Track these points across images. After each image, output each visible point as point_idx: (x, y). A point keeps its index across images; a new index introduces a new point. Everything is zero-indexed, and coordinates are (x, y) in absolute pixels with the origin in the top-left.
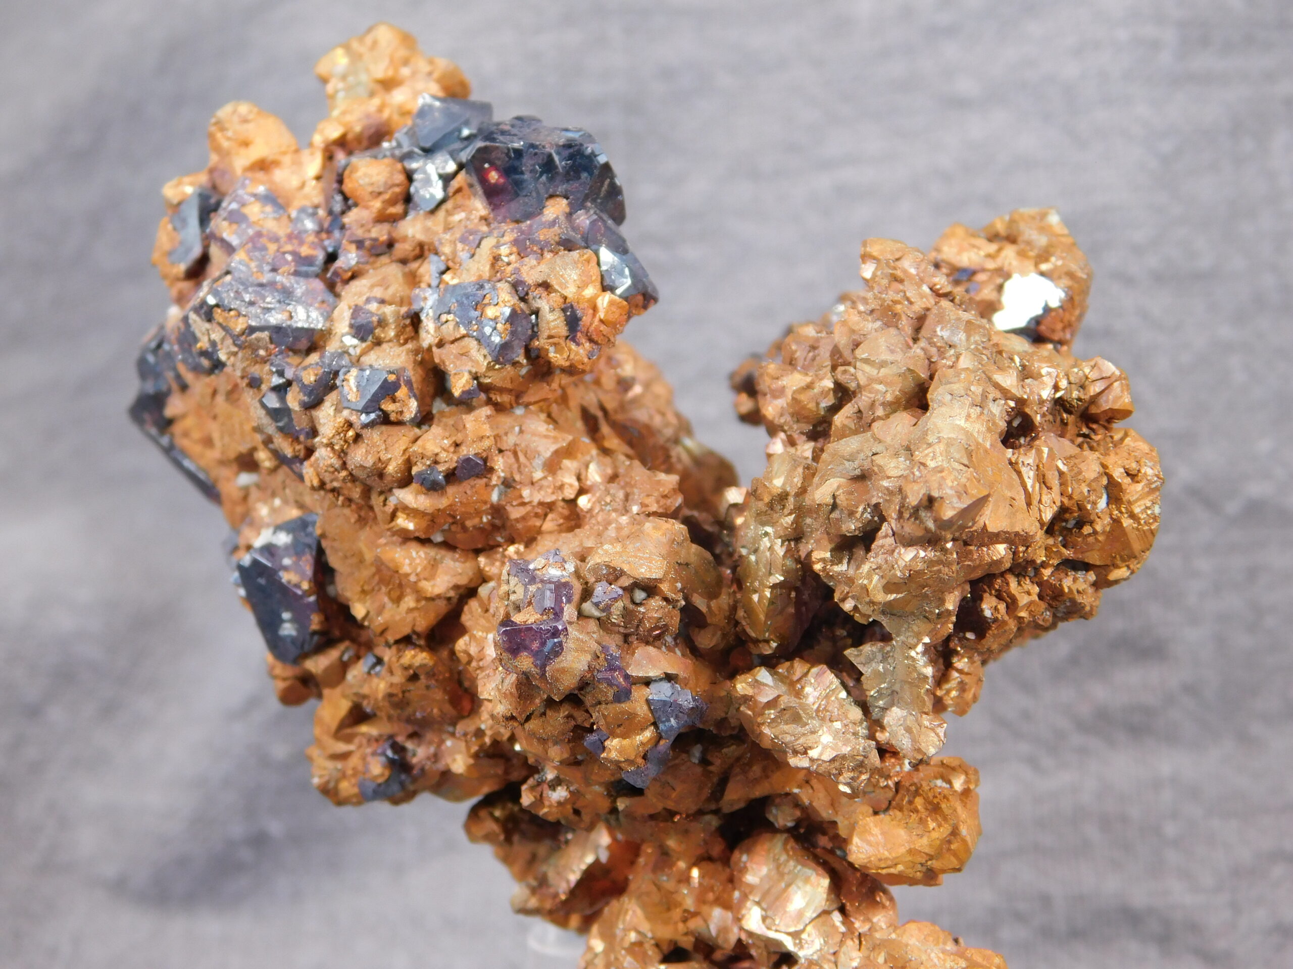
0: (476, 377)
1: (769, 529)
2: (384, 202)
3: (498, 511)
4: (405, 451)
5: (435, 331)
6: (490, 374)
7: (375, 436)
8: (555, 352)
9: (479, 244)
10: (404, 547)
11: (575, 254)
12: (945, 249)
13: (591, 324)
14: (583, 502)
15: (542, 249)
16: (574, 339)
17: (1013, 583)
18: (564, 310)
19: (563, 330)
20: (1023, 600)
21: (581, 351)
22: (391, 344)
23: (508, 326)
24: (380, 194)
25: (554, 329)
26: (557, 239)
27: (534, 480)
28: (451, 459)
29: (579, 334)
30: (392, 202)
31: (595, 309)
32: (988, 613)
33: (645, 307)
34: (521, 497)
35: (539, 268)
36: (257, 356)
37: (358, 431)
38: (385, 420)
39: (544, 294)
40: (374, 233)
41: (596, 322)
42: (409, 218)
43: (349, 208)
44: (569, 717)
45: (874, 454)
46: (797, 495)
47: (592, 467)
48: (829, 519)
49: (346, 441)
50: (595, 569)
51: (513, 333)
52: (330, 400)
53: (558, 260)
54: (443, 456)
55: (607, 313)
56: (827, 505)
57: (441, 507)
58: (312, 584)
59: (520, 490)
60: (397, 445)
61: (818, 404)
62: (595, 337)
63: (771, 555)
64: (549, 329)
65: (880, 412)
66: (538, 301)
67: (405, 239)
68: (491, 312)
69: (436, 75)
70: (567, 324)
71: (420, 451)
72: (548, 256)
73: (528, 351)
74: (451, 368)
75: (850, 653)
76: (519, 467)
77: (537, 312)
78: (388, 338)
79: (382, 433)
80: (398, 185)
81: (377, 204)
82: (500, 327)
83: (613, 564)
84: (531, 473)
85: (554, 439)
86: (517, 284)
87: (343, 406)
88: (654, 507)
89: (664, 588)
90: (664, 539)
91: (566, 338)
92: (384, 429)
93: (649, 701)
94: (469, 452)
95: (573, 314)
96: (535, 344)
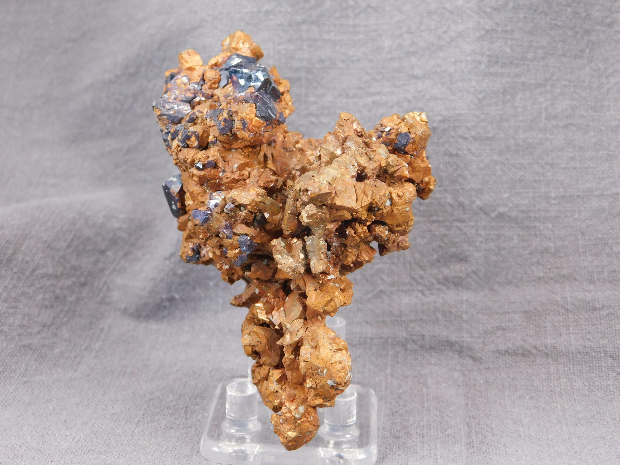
0: (216, 137)
2: (211, 83)
3: (221, 179)
4: (193, 156)
5: (209, 122)
6: (220, 137)
7: (185, 150)
8: (239, 133)
9: (227, 98)
11: (248, 104)
12: (384, 121)
15: (239, 101)
16: (244, 130)
17: (357, 225)
18: (241, 121)
19: (241, 127)
20: (360, 230)
21: (246, 134)
22: (199, 125)
24: (211, 80)
25: (238, 126)
26: (243, 99)
27: (233, 171)
28: (205, 161)
29: (246, 129)
30: (215, 83)
31: (252, 121)
32: (347, 232)
33: (279, 125)
34: (227, 176)
35: (237, 107)
36: (163, 123)
37: (181, 148)
38: (188, 146)
39: (236, 115)
40: (208, 92)
41: (251, 126)
42: (218, 89)
43: (204, 84)
44: (218, 241)
45: (313, 176)
46: (295, 186)
49: (178, 151)
50: (229, 198)
51: (225, 126)
53: (242, 106)
54: (202, 159)
55: (255, 124)
57: (202, 175)
58: (179, 195)
59: (227, 173)
60: (191, 154)
62: (251, 130)
64: (236, 126)
65: (323, 165)
66: (235, 117)
67: (215, 95)
68: (221, 118)
71: (197, 157)
72: (240, 104)
73: (231, 132)
74: (211, 134)
75: (306, 237)
76: (228, 167)
78: (198, 123)
80: (217, 79)
81: (209, 84)
82: (222, 123)
83: (234, 198)
84: (232, 169)
85: (242, 160)
86: (230, 111)
87: (178, 140)
88: (262, 185)
89: (249, 207)
90: (255, 193)
91: (242, 129)
92: (188, 149)
93: (238, 241)
94: (210, 159)
95: (244, 122)
96: (233, 130)
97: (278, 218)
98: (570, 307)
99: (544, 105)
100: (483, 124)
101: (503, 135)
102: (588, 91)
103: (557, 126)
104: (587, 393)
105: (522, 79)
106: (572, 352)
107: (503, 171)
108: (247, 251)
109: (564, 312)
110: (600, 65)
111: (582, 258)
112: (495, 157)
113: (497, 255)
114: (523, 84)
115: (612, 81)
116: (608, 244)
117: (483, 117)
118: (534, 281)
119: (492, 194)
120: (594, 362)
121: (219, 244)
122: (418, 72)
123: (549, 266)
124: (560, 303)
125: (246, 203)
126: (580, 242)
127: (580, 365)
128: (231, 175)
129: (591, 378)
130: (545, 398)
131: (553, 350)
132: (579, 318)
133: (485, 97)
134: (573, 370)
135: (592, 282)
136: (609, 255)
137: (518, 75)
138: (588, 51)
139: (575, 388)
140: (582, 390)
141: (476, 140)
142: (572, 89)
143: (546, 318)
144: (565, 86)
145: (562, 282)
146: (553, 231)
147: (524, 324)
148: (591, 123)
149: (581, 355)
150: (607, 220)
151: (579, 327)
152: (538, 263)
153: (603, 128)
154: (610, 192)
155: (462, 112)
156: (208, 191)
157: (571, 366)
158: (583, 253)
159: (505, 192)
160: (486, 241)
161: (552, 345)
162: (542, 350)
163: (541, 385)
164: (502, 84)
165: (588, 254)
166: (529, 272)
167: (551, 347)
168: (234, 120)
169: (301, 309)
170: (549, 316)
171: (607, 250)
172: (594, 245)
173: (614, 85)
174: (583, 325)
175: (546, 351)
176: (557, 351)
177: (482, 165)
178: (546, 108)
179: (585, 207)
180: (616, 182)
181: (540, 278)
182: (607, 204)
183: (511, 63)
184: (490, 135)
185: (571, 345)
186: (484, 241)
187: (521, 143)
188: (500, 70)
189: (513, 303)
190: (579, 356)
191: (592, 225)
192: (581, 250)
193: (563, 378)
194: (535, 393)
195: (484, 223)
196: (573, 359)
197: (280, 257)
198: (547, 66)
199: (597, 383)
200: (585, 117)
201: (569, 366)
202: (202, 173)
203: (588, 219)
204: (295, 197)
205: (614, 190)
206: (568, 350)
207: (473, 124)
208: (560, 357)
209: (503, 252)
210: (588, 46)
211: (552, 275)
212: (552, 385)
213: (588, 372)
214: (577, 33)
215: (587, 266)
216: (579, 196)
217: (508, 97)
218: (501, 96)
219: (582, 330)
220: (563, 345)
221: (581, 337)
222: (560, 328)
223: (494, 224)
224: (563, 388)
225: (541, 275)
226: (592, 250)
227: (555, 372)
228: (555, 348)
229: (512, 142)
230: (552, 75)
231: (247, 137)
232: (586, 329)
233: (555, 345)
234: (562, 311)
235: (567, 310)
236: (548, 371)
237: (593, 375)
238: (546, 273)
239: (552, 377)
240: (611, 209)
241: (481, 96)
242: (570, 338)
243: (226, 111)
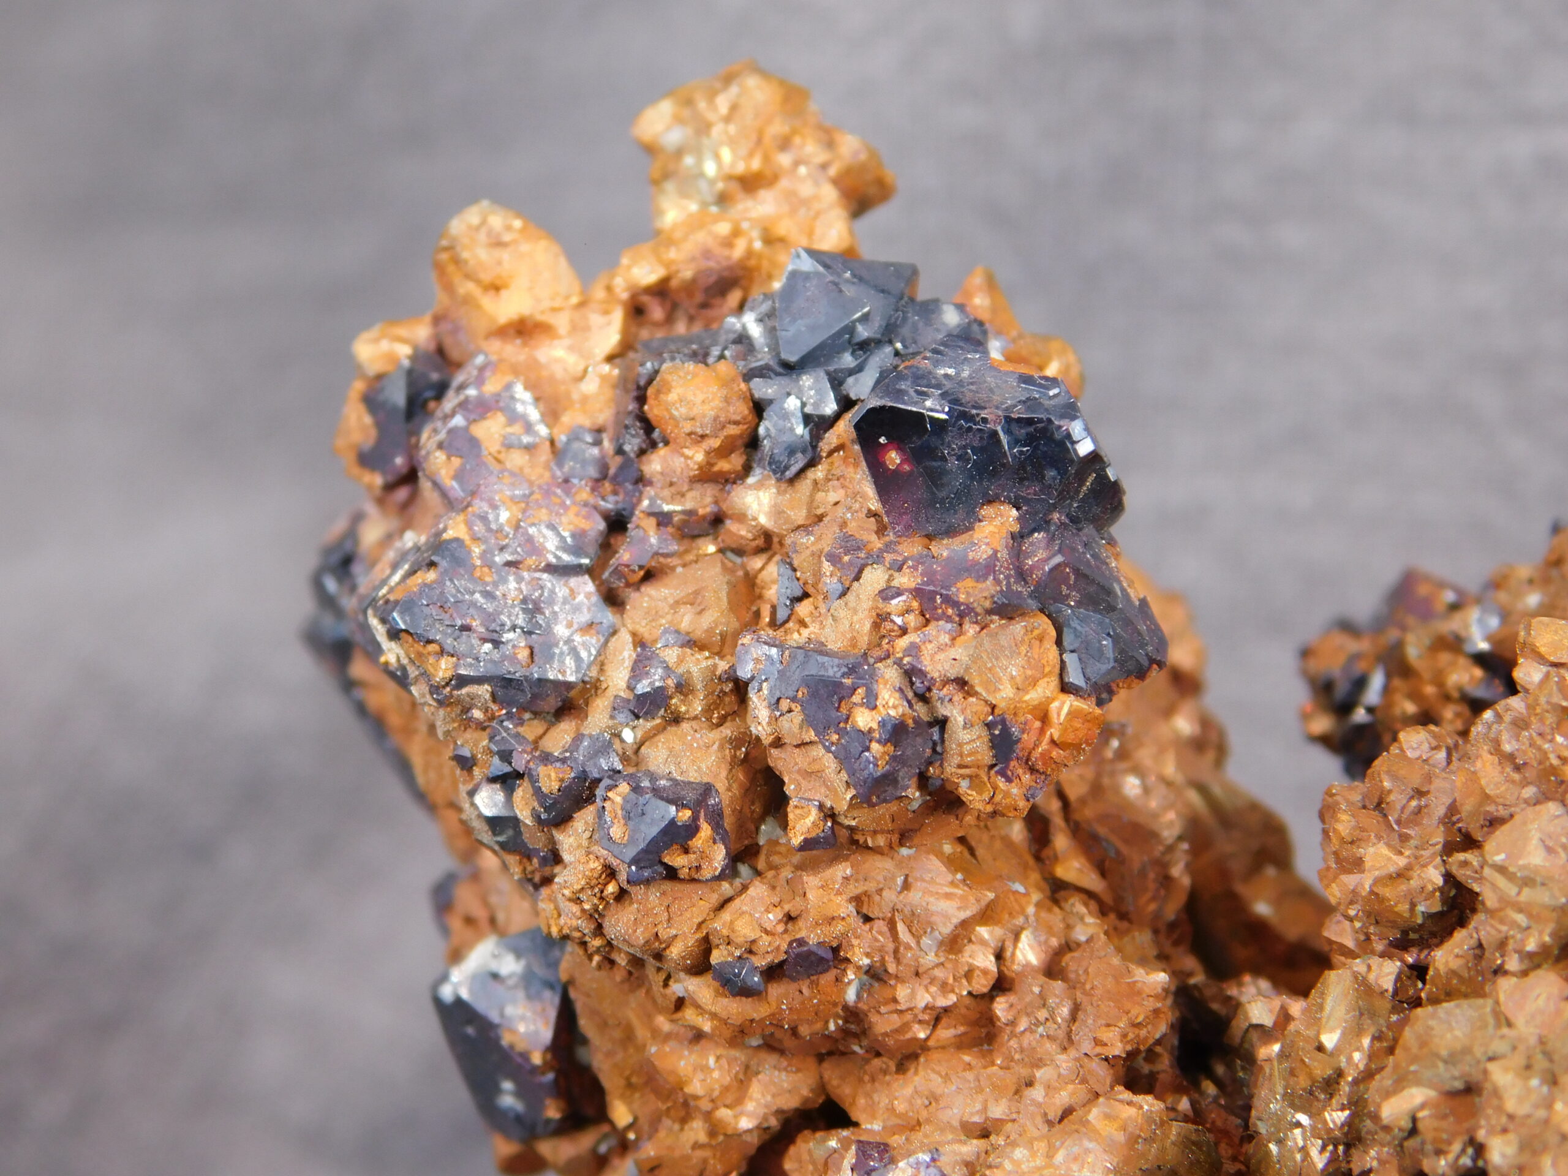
0: (830, 815)
1: (1303, 1118)
2: (708, 453)
3: (853, 1015)
4: (700, 925)
5: (769, 723)
6: (855, 813)
7: (651, 897)
8: (969, 788)
9: (860, 572)
10: (697, 1048)
11: (1018, 628)
13: (1036, 746)
14: (1001, 1007)
15: (962, 616)
16: (1002, 773)
18: (989, 726)
19: (986, 757)
21: (1015, 791)
22: (694, 724)
23: (890, 748)
25: (970, 755)
26: (987, 604)
27: (920, 971)
28: (778, 948)
29: (1013, 762)
30: (724, 451)
31: (1044, 718)
34: (895, 1000)
35: (954, 653)
36: (470, 719)
37: (625, 886)
38: (669, 876)
39: (958, 697)
40: (690, 502)
41: (1044, 746)
42: (751, 480)
43: (653, 445)
45: (1491, 1059)
46: (1356, 1082)
47: (1025, 938)
48: (1401, 1145)
49: (602, 898)
51: (897, 761)
52: (584, 819)
53: (987, 639)
54: (764, 941)
55: (1065, 730)
56: (1400, 1130)
57: (756, 1016)
58: (549, 1056)
59: (894, 988)
60: (688, 915)
61: (1413, 905)
62: (1040, 766)
63: (1303, 1161)
64: (961, 755)
65: (1513, 964)
66: (949, 706)
67: (741, 517)
68: (864, 720)
69: (833, 171)
70: (993, 747)
71: (725, 932)
72: (971, 629)
73: (923, 782)
74: (790, 791)
76: (896, 951)
77: (942, 723)
78: (692, 714)
79: (664, 894)
80: (736, 423)
81: (698, 455)
82: (875, 747)
84: (917, 958)
85: (963, 898)
86: (915, 676)
90: (1121, 1137)
91: (992, 767)
92: (667, 886)
94: (808, 937)
95: (1006, 731)
128: (913, 993)
168: (946, 726)
202: (759, 1006)
231: (1021, 803)
243: (890, 674)
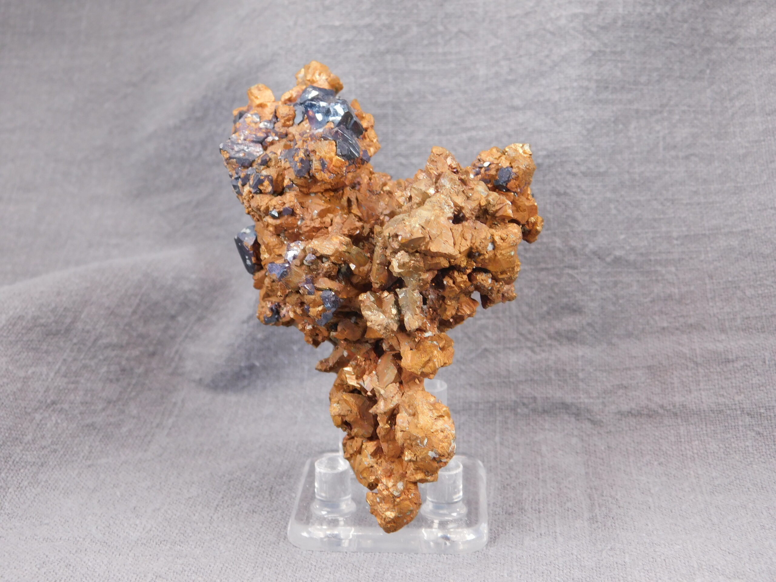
0: (292, 181)
2: (285, 120)
3: (300, 228)
4: (267, 203)
6: (296, 180)
7: (258, 197)
8: (317, 175)
11: (327, 142)
12: (482, 155)
13: (330, 166)
15: (316, 139)
16: (323, 171)
17: (456, 274)
18: (320, 161)
19: (320, 168)
20: (459, 279)
21: (326, 176)
22: (273, 167)
23: (301, 165)
24: (284, 117)
25: (317, 167)
26: (320, 136)
27: (313, 219)
28: (281, 208)
29: (325, 170)
30: (289, 120)
31: (332, 160)
32: (445, 282)
33: (363, 164)
34: (306, 224)
35: (314, 146)
36: (232, 167)
37: (253, 195)
38: (261, 192)
39: (314, 155)
40: (281, 131)
41: (332, 166)
42: (293, 126)
43: (277, 121)
44: (299, 298)
49: (249, 198)
50: (309, 249)
51: (302, 167)
53: (320, 143)
54: (278, 206)
55: (336, 163)
57: (278, 224)
58: (254, 247)
59: (306, 221)
60: (264, 201)
62: (331, 171)
64: (315, 167)
66: (312, 157)
67: (290, 133)
68: (297, 159)
70: (321, 166)
71: (271, 204)
72: (317, 142)
73: (309, 174)
74: (286, 177)
75: (398, 290)
76: (307, 214)
80: (291, 115)
81: (283, 121)
82: (298, 164)
83: (314, 248)
84: (312, 216)
85: (323, 205)
86: (307, 150)
87: (250, 186)
88: (346, 232)
89: (332, 258)
90: (338, 242)
91: (321, 170)
92: (261, 195)
93: (321, 297)
94: (287, 206)
95: (323, 162)
96: (311, 171)
97: (366, 270)
98: (699, 360)
99: (661, 134)
100: (593, 158)
101: (616, 170)
102: (710, 116)
103: (677, 157)
104: (723, 456)
105: (635, 106)
106: (704, 411)
107: (619, 211)
108: (332, 307)
109: (692, 365)
110: (723, 87)
111: (711, 304)
112: (608, 195)
113: (614, 304)
114: (637, 111)
115: (737, 104)
116: (739, 287)
117: (593, 149)
118: (658, 332)
119: (606, 236)
120: (730, 421)
121: (299, 301)
122: (517, 102)
123: (674, 315)
124: (688, 356)
125: (328, 254)
126: (708, 287)
127: (713, 425)
128: (311, 223)
129: (727, 439)
130: (675, 464)
131: (682, 409)
132: (710, 372)
133: (594, 128)
134: (706, 431)
135: (723, 331)
136: (741, 300)
137: (631, 102)
138: (708, 71)
139: (709, 451)
140: (717, 453)
141: (586, 176)
142: (693, 115)
143: (673, 374)
144: (684, 112)
145: (690, 332)
146: (676, 275)
147: (648, 381)
148: (715, 153)
149: (714, 413)
150: (738, 260)
151: (710, 382)
152: (662, 312)
153: (728, 158)
154: (739, 229)
155: (569, 145)
156: (285, 242)
157: (704, 427)
158: (711, 298)
159: (621, 234)
160: (602, 289)
161: (681, 404)
162: (670, 410)
163: (671, 449)
164: (613, 112)
165: (717, 299)
166: (652, 322)
167: (680, 405)
168: (312, 161)
169: (396, 371)
170: (676, 371)
171: (739, 294)
172: (723, 288)
173: (740, 109)
174: (715, 380)
175: (674, 410)
176: (686, 410)
177: (594, 204)
178: (664, 138)
179: (711, 247)
180: (745, 218)
181: (664, 328)
182: (737, 242)
183: (623, 88)
184: (602, 170)
185: (702, 402)
186: (599, 289)
187: (637, 178)
188: (610, 97)
189: (635, 357)
190: (713, 415)
191: (720, 267)
192: (709, 296)
193: (695, 441)
194: (664, 458)
195: (599, 269)
196: (705, 419)
197: (369, 313)
198: (663, 90)
199: (733, 445)
200: (708, 146)
201: (701, 426)
202: (278, 222)
203: (716, 260)
204: (384, 245)
205: (744, 227)
206: (700, 409)
207: (582, 158)
208: (691, 416)
209: (621, 301)
210: (708, 65)
211: (677, 324)
212: (683, 449)
213: (723, 433)
214: (695, 51)
215: (718, 313)
216: (704, 235)
217: (621, 126)
218: (612, 125)
219: (714, 386)
220: (693, 403)
221: (714, 393)
222: (689, 384)
223: (609, 270)
224: (695, 451)
225: (665, 325)
226: (721, 295)
227: (686, 434)
228: (684, 406)
229: (627, 176)
230: (670, 99)
231: (328, 179)
232: (718, 384)
233: (685, 403)
234: (691, 365)
235: (696, 363)
236: (677, 433)
237: (729, 436)
238: (670, 323)
239: (683, 440)
240: (742, 247)
241: (590, 126)
242: (701, 394)
243: (302, 151)
